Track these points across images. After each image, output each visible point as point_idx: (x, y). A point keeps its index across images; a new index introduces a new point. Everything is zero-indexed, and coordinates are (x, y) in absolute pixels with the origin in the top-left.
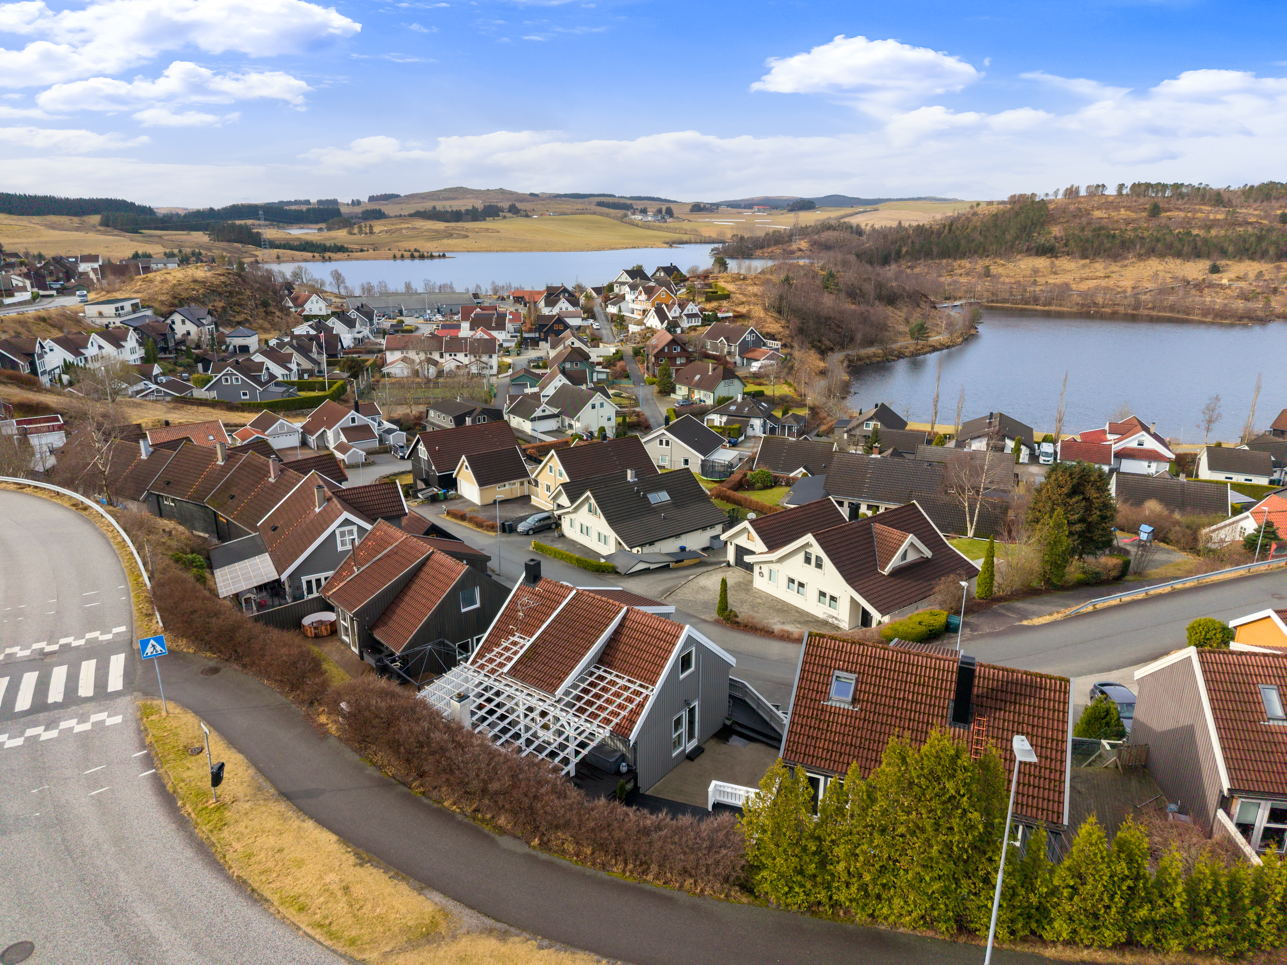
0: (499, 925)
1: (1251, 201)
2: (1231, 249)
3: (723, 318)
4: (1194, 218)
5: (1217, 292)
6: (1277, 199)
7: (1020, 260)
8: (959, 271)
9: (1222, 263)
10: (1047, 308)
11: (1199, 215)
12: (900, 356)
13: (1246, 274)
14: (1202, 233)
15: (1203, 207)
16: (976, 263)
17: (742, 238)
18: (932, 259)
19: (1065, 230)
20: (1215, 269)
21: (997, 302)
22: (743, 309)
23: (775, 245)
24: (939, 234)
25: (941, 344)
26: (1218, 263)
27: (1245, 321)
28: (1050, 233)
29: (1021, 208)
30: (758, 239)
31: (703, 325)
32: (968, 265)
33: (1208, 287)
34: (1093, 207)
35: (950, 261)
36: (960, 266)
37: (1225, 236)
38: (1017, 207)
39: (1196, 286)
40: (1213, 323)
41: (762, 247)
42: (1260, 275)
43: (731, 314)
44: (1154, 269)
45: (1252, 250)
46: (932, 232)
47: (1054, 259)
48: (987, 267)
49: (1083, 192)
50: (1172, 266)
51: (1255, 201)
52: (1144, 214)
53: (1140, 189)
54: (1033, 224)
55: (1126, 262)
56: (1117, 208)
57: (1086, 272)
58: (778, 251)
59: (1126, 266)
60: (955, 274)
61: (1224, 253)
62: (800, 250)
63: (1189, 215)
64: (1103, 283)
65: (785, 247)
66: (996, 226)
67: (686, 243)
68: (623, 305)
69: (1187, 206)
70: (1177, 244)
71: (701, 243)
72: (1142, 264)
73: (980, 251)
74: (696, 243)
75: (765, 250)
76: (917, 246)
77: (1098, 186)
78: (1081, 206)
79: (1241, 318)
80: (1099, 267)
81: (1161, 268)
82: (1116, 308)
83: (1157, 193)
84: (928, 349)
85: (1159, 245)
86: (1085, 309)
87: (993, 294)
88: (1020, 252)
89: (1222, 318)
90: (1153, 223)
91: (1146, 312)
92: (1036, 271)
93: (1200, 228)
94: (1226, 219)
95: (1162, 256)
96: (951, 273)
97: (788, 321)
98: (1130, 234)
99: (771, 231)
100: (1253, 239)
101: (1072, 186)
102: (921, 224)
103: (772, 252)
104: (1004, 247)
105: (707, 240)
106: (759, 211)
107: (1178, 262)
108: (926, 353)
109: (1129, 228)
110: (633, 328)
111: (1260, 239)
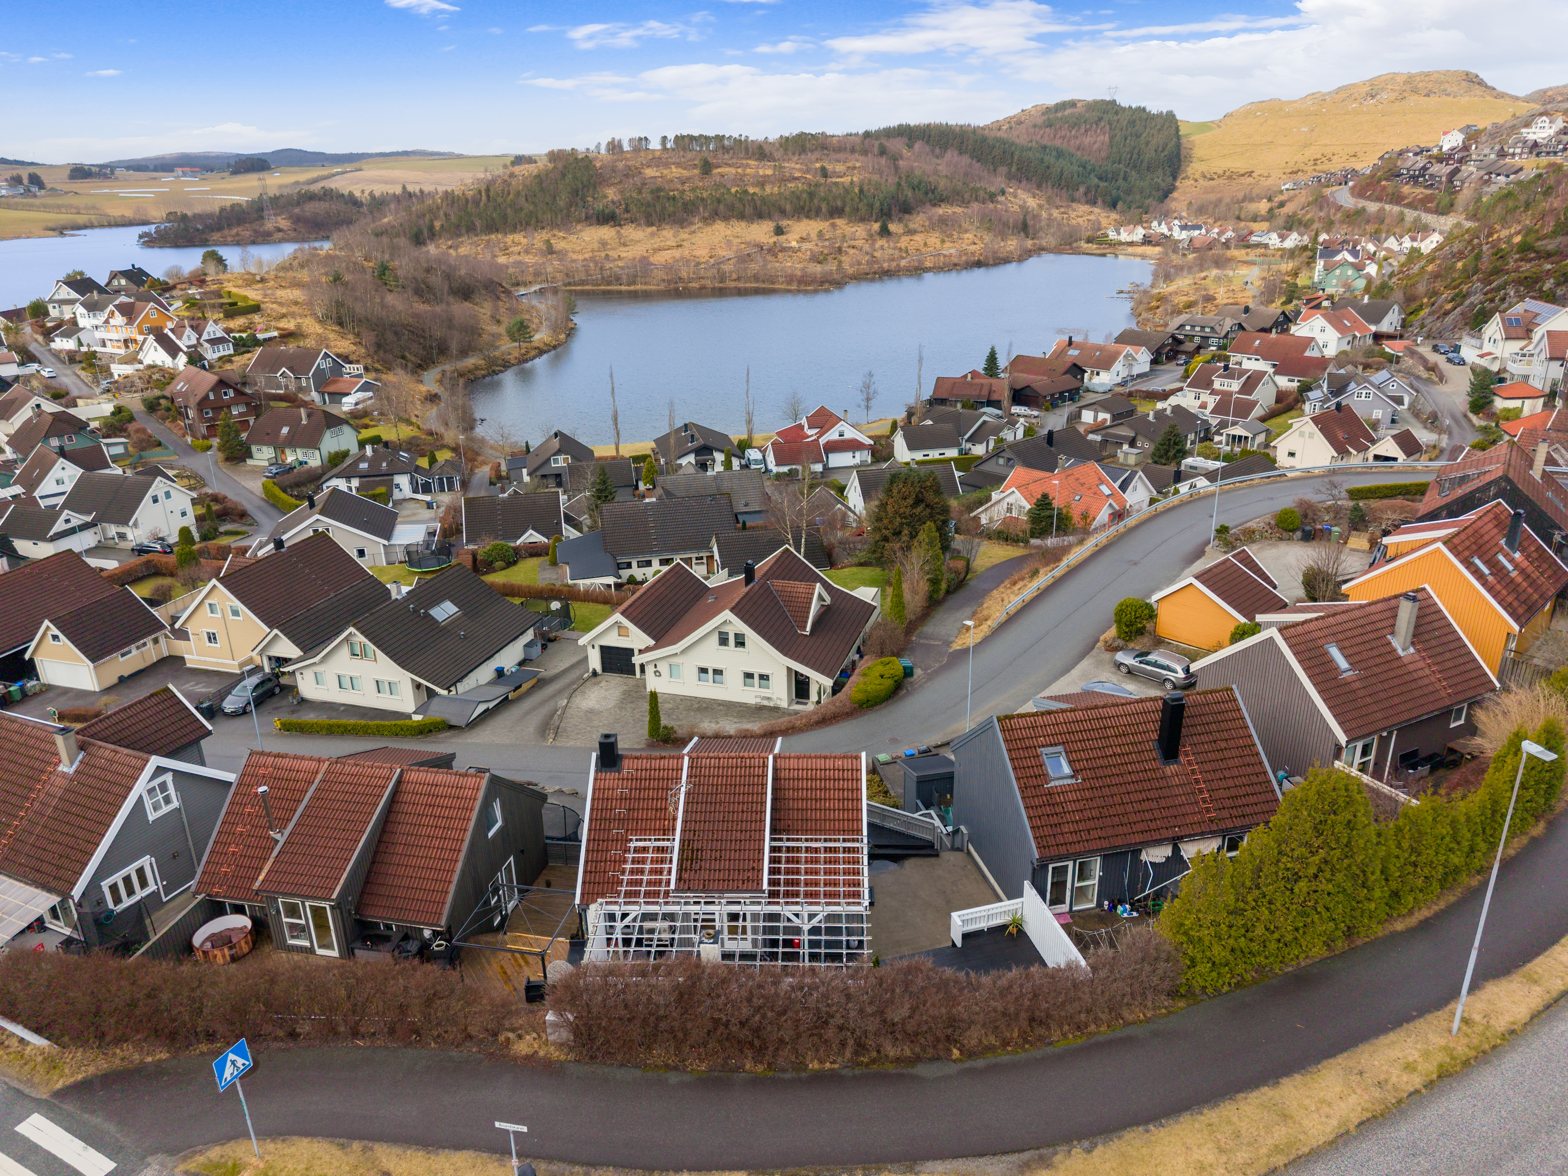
0: (1026, 1155)
1: (790, 154)
2: (788, 207)
3: (265, 340)
4: (745, 175)
5: (790, 257)
6: (812, 151)
7: (581, 231)
8: (516, 249)
9: (784, 223)
10: (632, 288)
11: (748, 171)
12: (506, 365)
13: (808, 234)
14: (756, 190)
15: (749, 162)
16: (534, 238)
17: (184, 217)
18: (477, 235)
19: (622, 192)
20: (779, 231)
21: (575, 284)
22: (289, 325)
23: (239, 225)
24: (477, 202)
25: (546, 344)
26: (780, 223)
27: (826, 286)
28: (605, 197)
29: (565, 167)
30: (211, 216)
31: (237, 353)
32: (524, 241)
33: (781, 251)
34: (642, 164)
35: (500, 236)
36: (513, 242)
37: (780, 193)
38: (560, 165)
39: (769, 250)
40: (799, 291)
41: (220, 229)
42: (820, 234)
43: (275, 334)
44: (723, 234)
45: (807, 208)
46: (467, 200)
47: (618, 228)
48: (548, 241)
49: (626, 147)
50: (739, 229)
51: (794, 154)
52: (697, 171)
53: (684, 142)
54: (584, 187)
55: (693, 228)
56: (667, 165)
57: (656, 242)
58: (247, 233)
59: (694, 232)
60: (512, 253)
61: (783, 213)
62: (279, 230)
63: (740, 170)
64: (677, 253)
65: (256, 226)
66: (542, 190)
67: (85, 227)
68: (82, 335)
69: (734, 161)
70: (738, 205)
71: (110, 225)
72: (709, 229)
73: (533, 222)
74: (102, 226)
75: (226, 232)
76: (454, 219)
77: (640, 139)
78: (630, 163)
79: (822, 283)
80: (668, 235)
81: (729, 232)
82: (703, 282)
83: (701, 147)
84: (533, 353)
85: (721, 207)
86: (672, 286)
87: (567, 275)
88: (579, 221)
89: (807, 284)
90: (708, 182)
91: (733, 284)
92: (604, 244)
93: (753, 185)
94: (774, 174)
95: (726, 219)
96: (505, 250)
97: (358, 335)
98: (689, 196)
99: (228, 204)
100: (805, 196)
101: (613, 139)
102: (449, 189)
103: (237, 234)
104: (559, 216)
105: (119, 220)
106: (184, 175)
107: (743, 224)
108: (534, 358)
109: (686, 187)
110: (118, 370)
111: (811, 195)
